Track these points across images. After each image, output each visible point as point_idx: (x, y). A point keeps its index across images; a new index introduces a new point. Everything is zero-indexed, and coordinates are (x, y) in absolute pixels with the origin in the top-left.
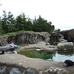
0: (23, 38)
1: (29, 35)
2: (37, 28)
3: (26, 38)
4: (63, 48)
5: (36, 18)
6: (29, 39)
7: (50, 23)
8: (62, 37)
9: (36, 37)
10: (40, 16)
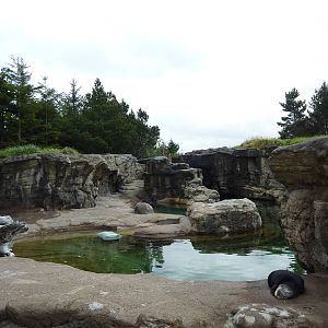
0: (28, 179)
1: (60, 165)
2: (87, 135)
3: (44, 181)
4: (217, 222)
5: (76, 88)
6: (58, 185)
7: (143, 115)
8: (196, 175)
9: (91, 175)
10: (98, 83)
